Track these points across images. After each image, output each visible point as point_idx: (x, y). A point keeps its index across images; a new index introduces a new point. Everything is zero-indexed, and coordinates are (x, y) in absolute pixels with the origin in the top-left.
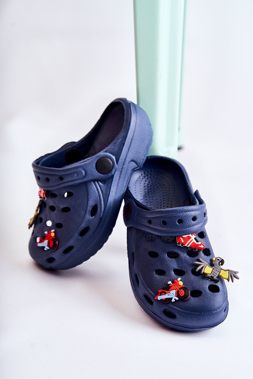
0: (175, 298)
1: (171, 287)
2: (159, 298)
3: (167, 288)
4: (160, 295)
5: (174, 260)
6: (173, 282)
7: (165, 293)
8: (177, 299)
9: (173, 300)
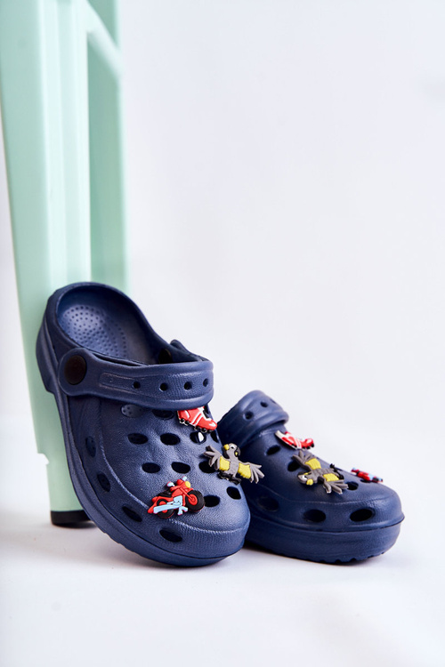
0: (182, 509)
1: (175, 490)
2: (156, 510)
3: (167, 493)
4: (158, 505)
5: (172, 447)
6: (176, 484)
7: (167, 502)
8: (186, 509)
9: (180, 512)
